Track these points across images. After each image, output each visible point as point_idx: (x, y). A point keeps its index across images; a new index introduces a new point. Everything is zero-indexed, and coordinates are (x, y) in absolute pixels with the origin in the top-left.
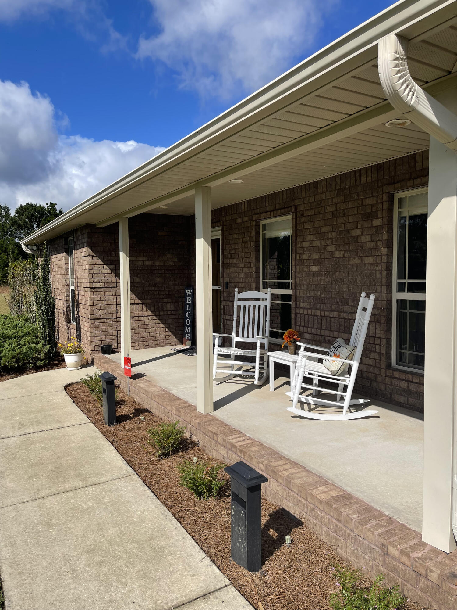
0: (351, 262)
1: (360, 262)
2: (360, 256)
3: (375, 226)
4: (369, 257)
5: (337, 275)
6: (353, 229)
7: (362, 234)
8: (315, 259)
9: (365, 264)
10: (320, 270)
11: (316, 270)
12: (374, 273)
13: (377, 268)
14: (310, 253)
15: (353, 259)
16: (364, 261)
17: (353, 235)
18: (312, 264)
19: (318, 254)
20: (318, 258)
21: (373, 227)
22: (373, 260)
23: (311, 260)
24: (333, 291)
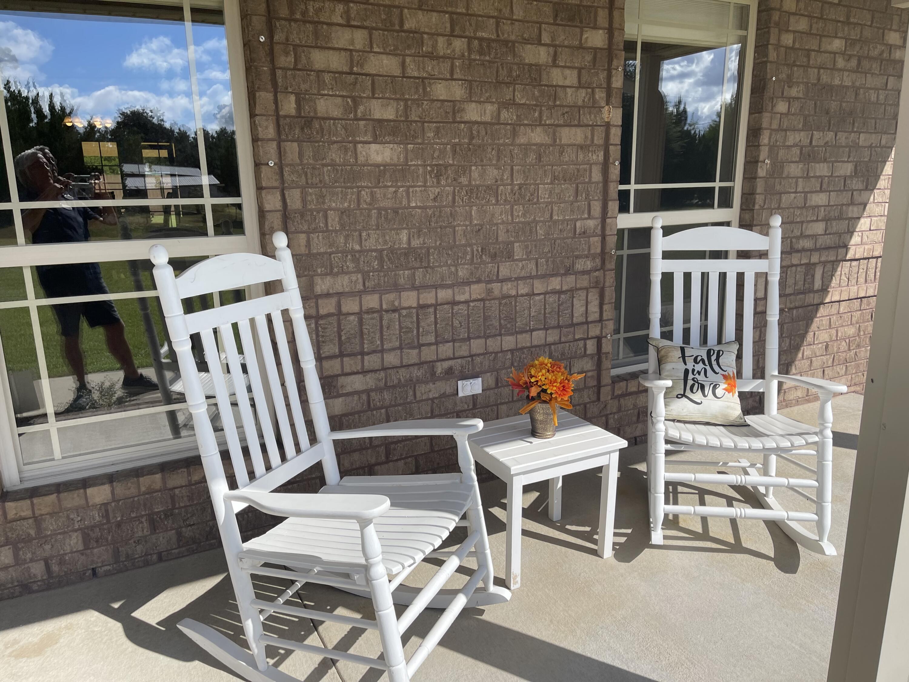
0: (522, 140)
1: (547, 140)
2: (547, 122)
3: (591, 48)
4: (574, 129)
5: (475, 174)
6: (527, 41)
7: (555, 64)
8: (380, 121)
9: (562, 146)
10: (406, 158)
11: (388, 160)
12: (585, 170)
13: (595, 157)
14: (354, 99)
15: (529, 130)
16: (560, 140)
17: (527, 61)
18: (369, 138)
19: (394, 104)
20: (391, 117)
21: (584, 48)
22: (583, 137)
23: (362, 123)
24: (459, 225)
